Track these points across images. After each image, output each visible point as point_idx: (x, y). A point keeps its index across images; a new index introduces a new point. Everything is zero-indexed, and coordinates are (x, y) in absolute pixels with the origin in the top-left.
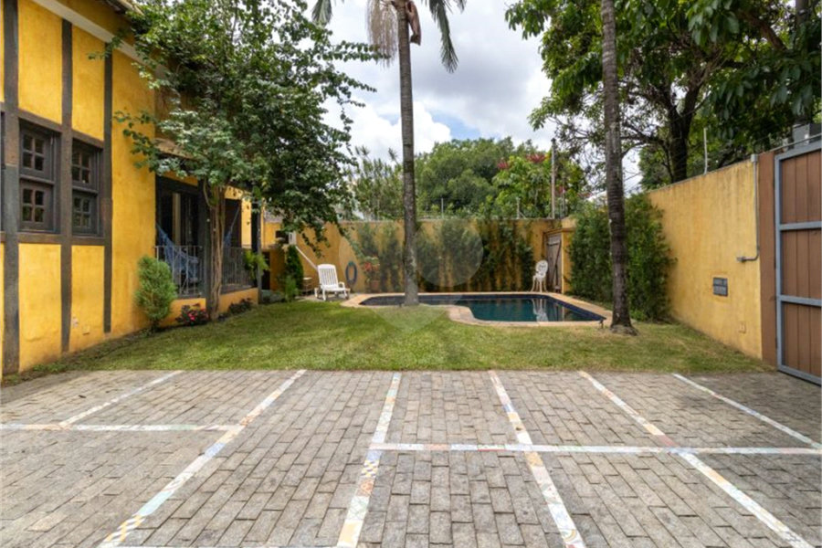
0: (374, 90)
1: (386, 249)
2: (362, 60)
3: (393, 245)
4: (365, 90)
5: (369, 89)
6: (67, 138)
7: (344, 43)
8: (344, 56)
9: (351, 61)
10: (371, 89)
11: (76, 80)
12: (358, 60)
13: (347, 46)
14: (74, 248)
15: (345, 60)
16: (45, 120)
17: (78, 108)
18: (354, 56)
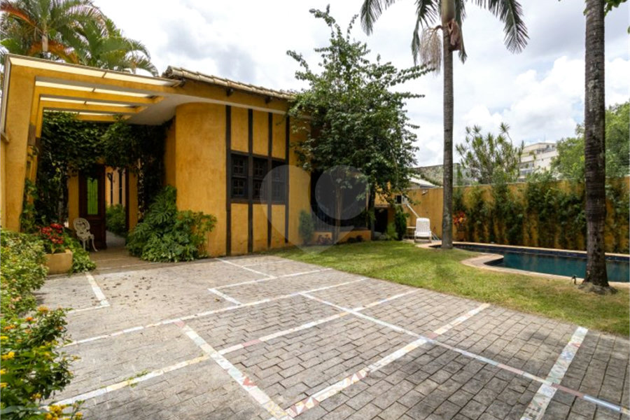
0: (424, 96)
1: (473, 208)
2: (414, 78)
3: (480, 204)
4: (416, 98)
5: (418, 96)
6: (270, 161)
7: (402, 71)
8: (402, 80)
9: (407, 81)
10: (421, 96)
11: (274, 135)
12: (412, 79)
13: (404, 73)
14: (273, 206)
15: (403, 82)
16: (260, 155)
17: (275, 148)
18: (408, 78)
